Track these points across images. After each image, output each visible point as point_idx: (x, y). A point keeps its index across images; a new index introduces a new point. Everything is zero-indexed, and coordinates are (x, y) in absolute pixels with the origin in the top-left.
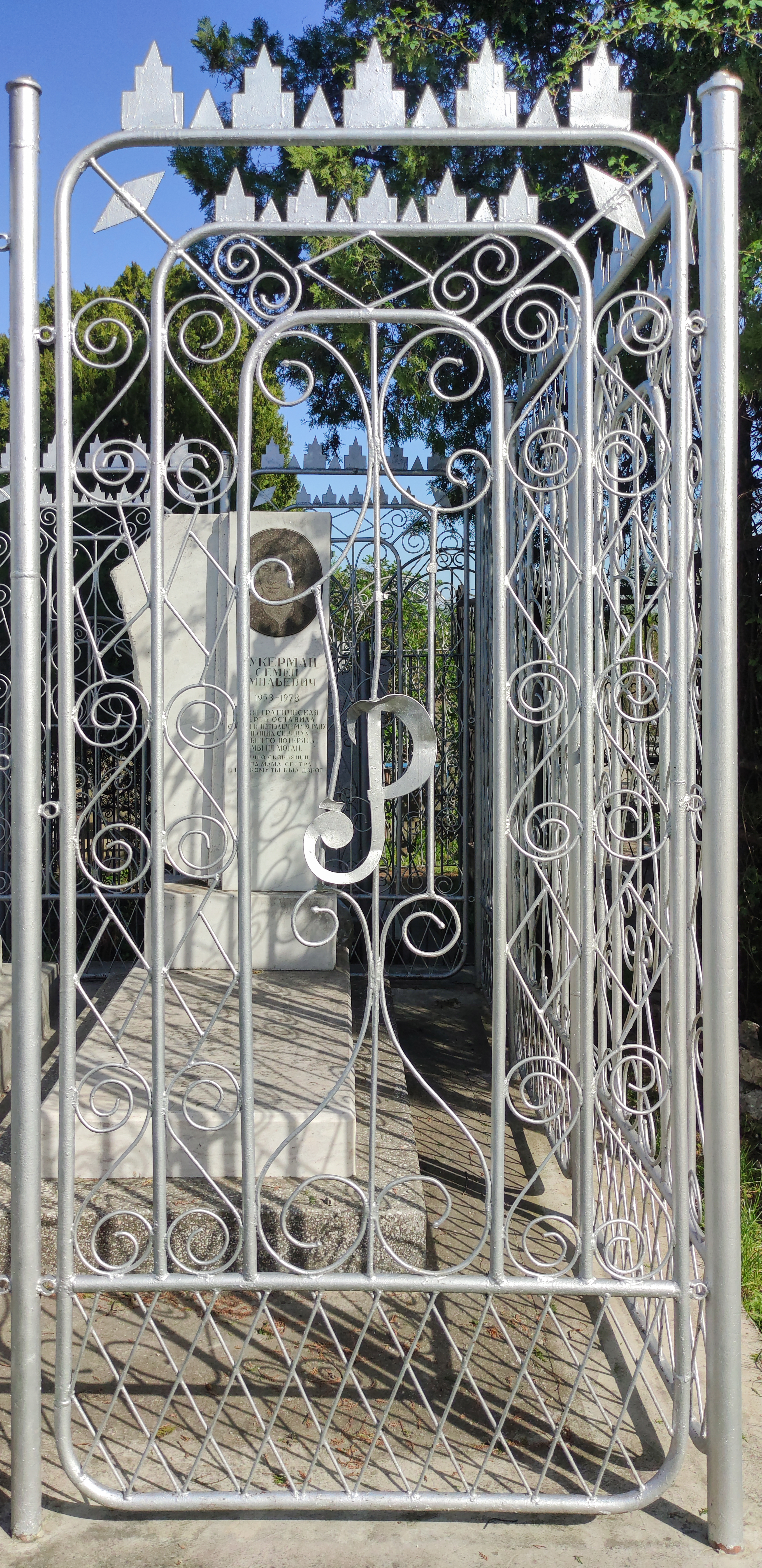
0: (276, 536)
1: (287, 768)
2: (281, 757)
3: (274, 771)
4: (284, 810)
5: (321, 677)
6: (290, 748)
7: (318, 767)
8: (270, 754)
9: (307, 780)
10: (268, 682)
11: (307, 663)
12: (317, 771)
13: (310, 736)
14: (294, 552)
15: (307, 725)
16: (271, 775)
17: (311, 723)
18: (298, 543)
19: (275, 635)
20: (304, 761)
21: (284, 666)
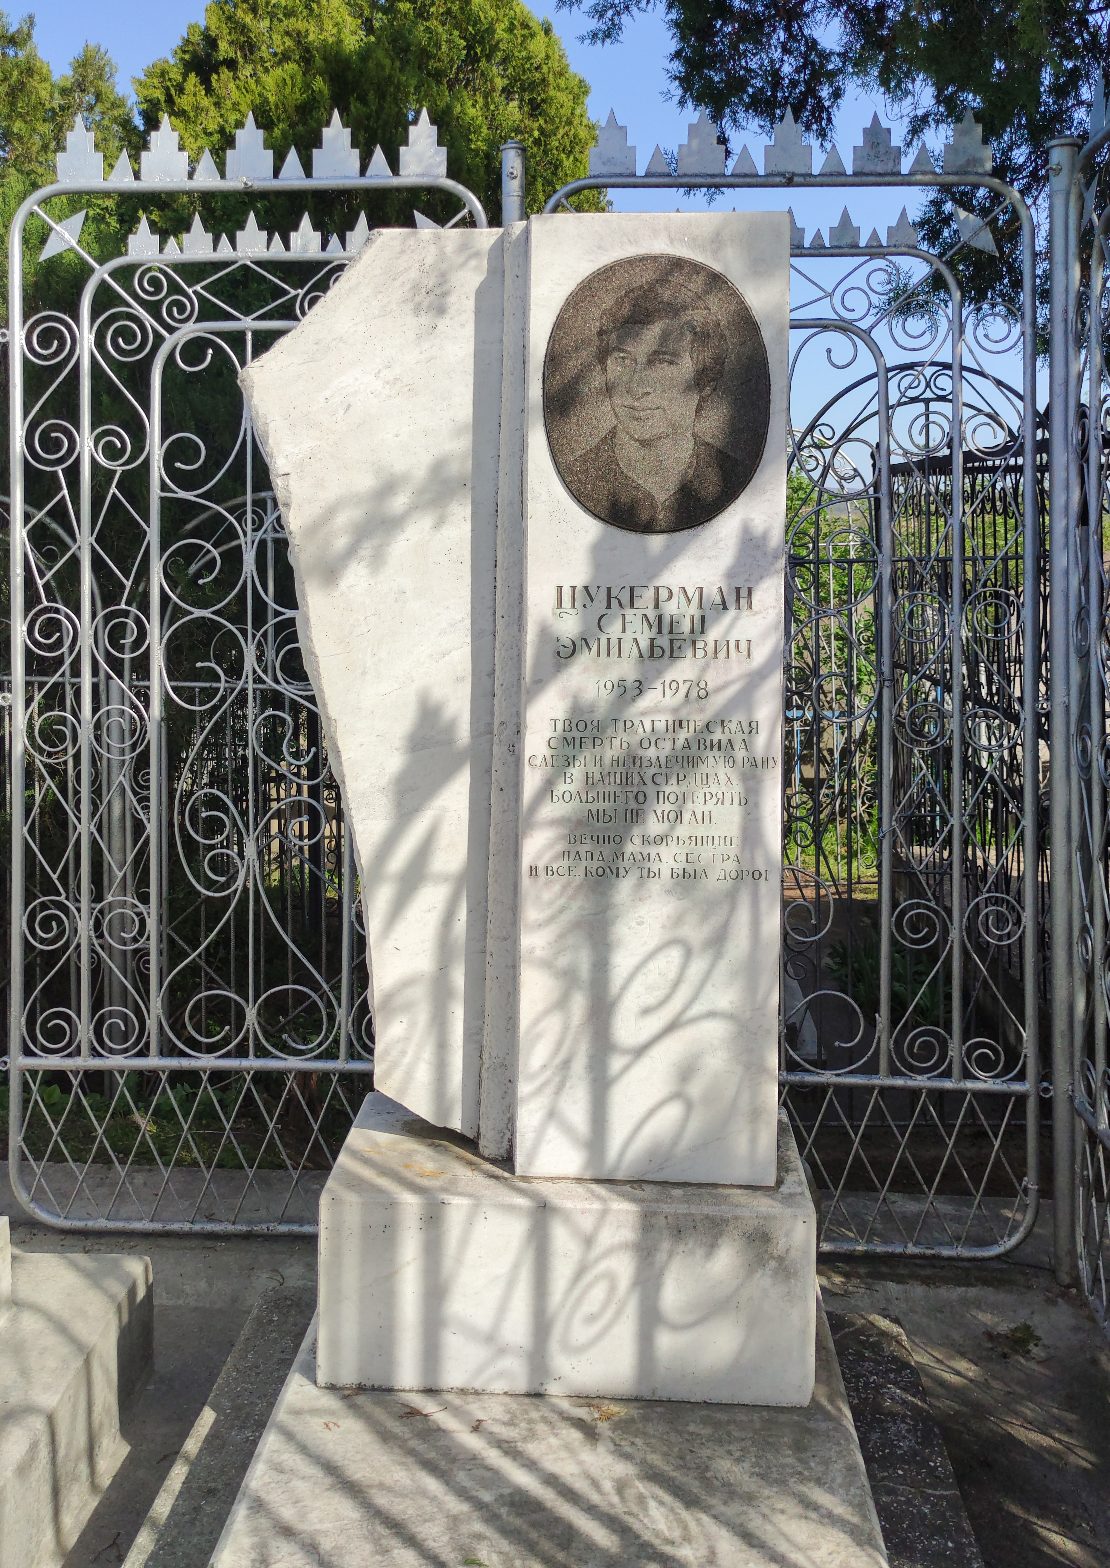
0: (648, 275)
1: (679, 867)
2: (663, 839)
3: (646, 875)
4: (672, 975)
5: (765, 636)
6: (687, 816)
7: (761, 866)
8: (637, 832)
9: (732, 897)
10: (628, 646)
11: (731, 600)
12: (756, 876)
13: (737, 787)
14: (697, 316)
15: (730, 759)
16: (640, 885)
17: (740, 753)
18: (707, 292)
19: (648, 528)
20: (722, 850)
21: (670, 608)
